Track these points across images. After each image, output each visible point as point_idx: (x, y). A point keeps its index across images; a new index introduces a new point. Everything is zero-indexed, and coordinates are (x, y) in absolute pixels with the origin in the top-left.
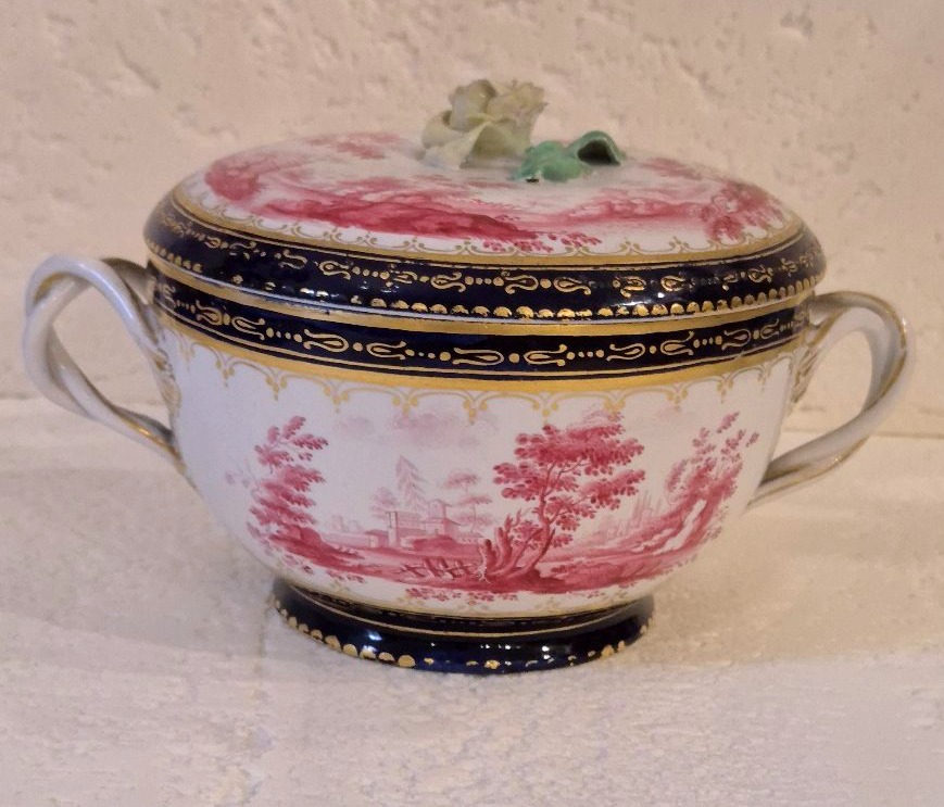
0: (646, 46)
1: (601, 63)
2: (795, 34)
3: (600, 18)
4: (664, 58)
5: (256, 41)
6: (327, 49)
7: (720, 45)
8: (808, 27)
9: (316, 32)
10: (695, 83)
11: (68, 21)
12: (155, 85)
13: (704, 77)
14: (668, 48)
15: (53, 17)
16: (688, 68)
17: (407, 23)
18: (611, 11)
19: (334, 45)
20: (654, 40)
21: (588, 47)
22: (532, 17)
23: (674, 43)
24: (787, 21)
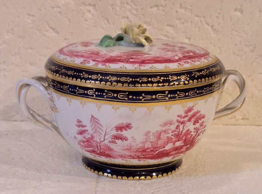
0: (196, 18)
1: (183, 23)
2: (238, 13)
3: (183, 11)
4: (201, 21)
5: (86, 20)
6: (106, 22)
7: (217, 17)
8: (242, 11)
9: (102, 17)
10: (210, 28)
11: (33, 16)
12: (58, 33)
13: (212, 27)
14: (202, 19)
15: (29, 15)
16: (208, 24)
17: (128, 14)
18: (186, 9)
19: (108, 20)
20: (198, 16)
21: (179, 19)
22: (163, 11)
23: (204, 17)
24: (236, 10)
